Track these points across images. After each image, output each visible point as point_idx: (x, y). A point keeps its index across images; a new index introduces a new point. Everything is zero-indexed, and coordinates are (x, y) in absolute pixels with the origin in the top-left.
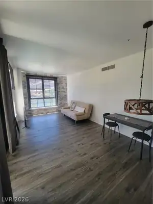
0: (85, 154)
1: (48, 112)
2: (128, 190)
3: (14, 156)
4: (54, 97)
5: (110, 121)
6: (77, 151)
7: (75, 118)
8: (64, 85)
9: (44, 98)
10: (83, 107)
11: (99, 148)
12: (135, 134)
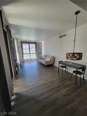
0: (47, 80)
1: (32, 61)
2: (64, 96)
3: (15, 79)
4: (35, 53)
5: (63, 65)
6: (44, 79)
7: (45, 64)
8: (40, 46)
9: (30, 53)
10: (50, 58)
11: (56, 78)
12: (74, 72)
